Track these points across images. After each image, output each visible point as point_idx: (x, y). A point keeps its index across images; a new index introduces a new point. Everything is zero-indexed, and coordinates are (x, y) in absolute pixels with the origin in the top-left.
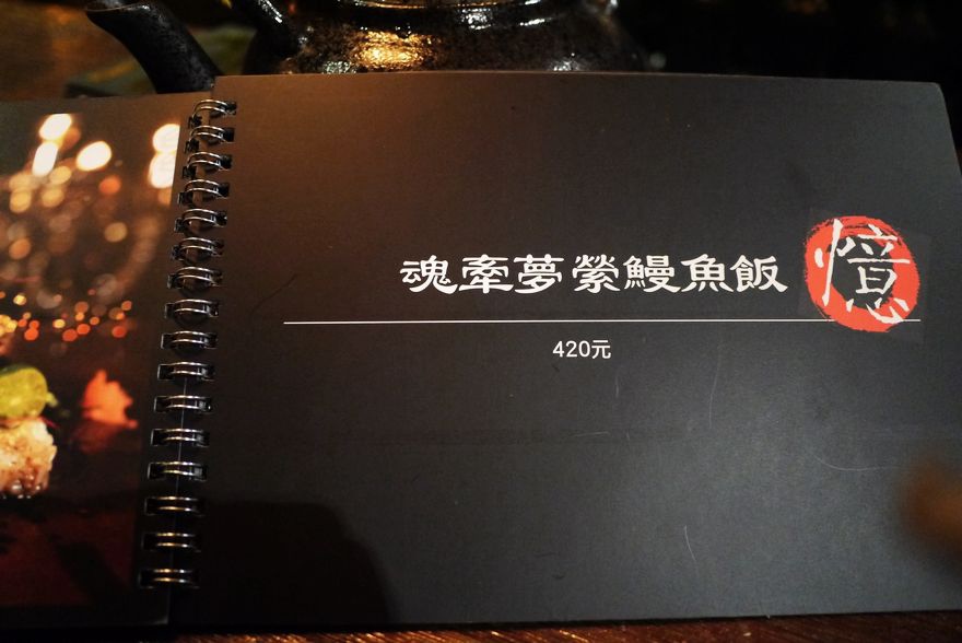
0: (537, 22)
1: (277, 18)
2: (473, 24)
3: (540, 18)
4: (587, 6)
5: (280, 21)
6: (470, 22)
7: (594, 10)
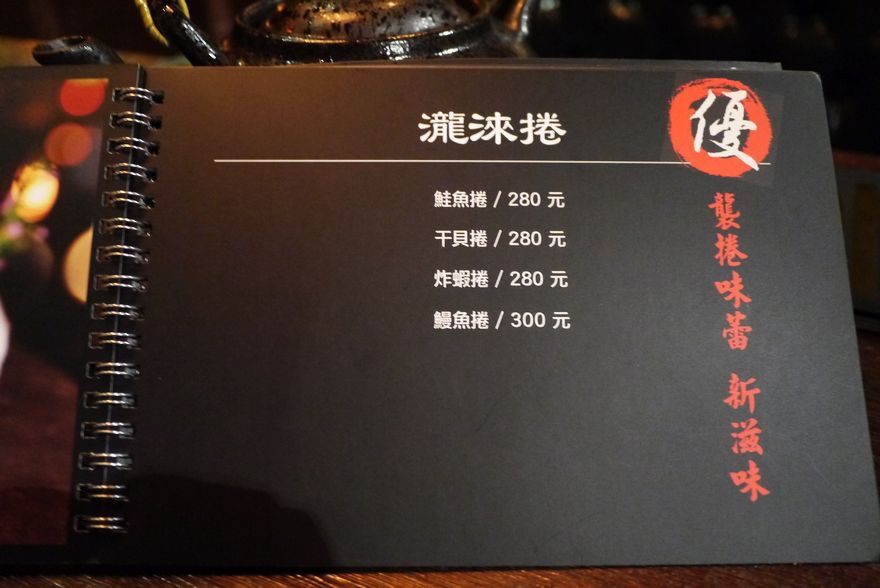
0: (451, 51)
1: (211, 55)
2: (391, 55)
3: (453, 47)
4: (500, 35)
5: (214, 57)
6: (388, 53)
7: (506, 38)
